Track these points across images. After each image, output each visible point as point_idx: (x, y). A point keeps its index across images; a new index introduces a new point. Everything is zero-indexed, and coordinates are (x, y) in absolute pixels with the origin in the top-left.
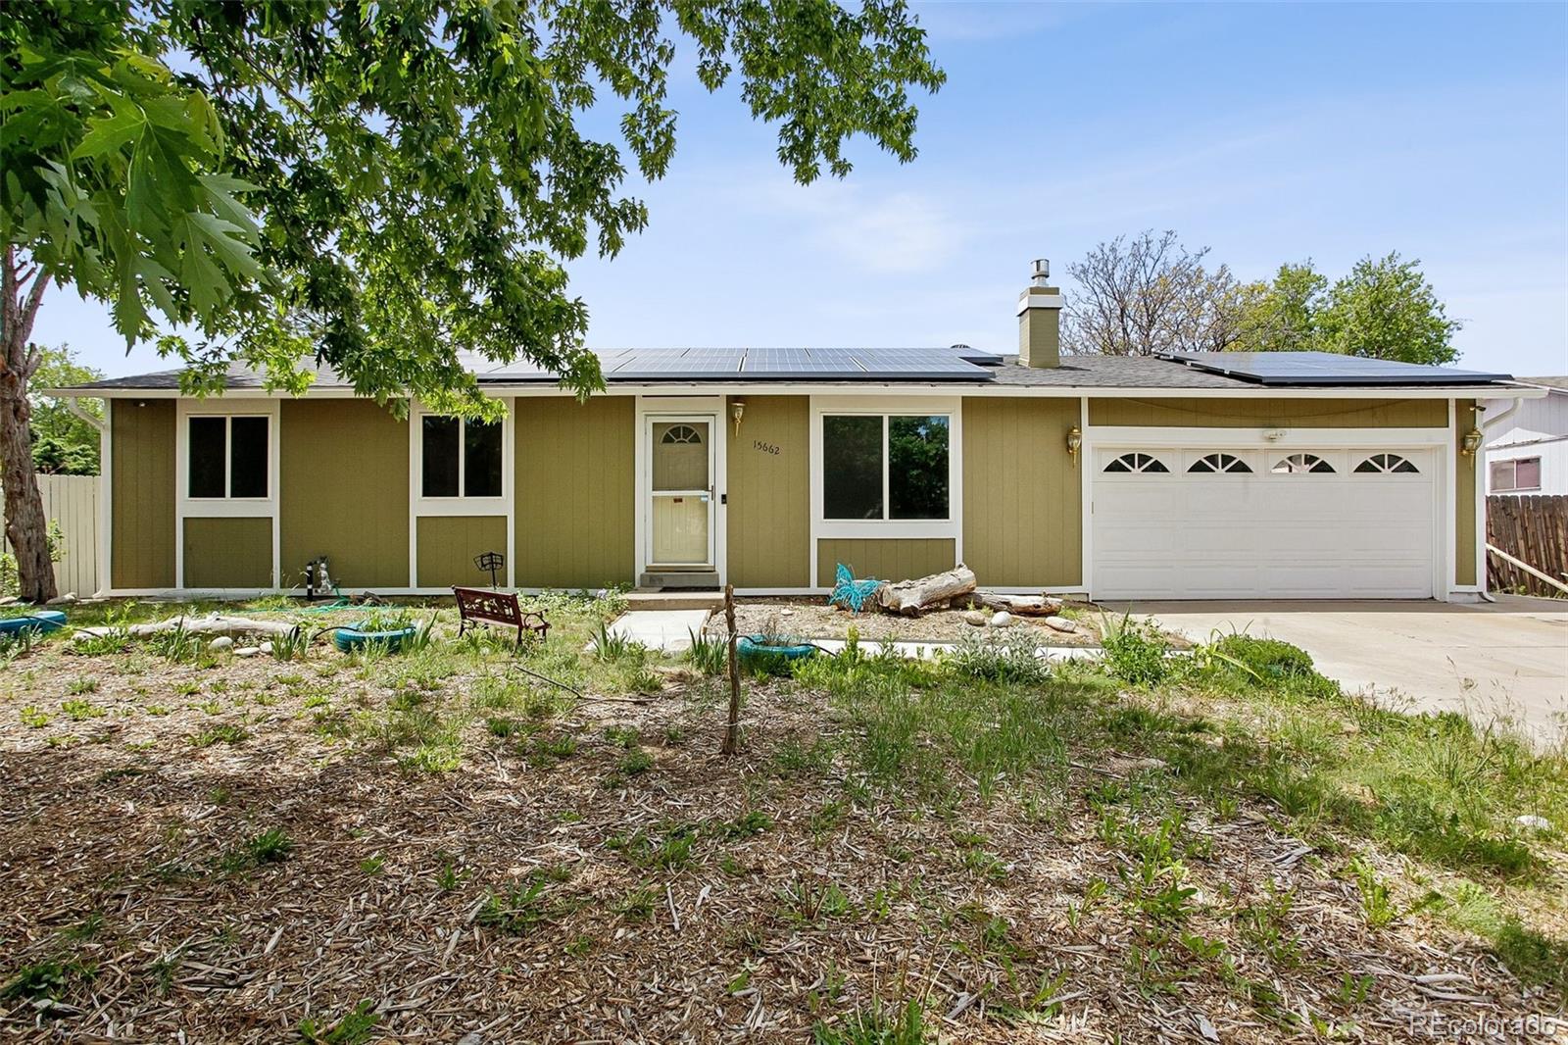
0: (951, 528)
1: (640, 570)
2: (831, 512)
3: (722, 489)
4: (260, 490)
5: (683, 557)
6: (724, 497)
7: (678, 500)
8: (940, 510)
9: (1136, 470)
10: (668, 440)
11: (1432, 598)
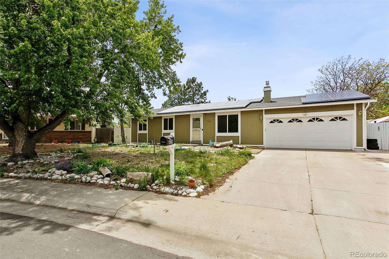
0: (239, 134)
1: (191, 141)
2: (218, 132)
3: (202, 128)
4: (146, 130)
5: (196, 139)
6: (202, 129)
7: (196, 130)
8: (237, 131)
9: (276, 123)
10: (195, 120)
11: (352, 150)
